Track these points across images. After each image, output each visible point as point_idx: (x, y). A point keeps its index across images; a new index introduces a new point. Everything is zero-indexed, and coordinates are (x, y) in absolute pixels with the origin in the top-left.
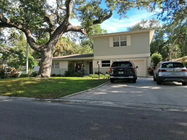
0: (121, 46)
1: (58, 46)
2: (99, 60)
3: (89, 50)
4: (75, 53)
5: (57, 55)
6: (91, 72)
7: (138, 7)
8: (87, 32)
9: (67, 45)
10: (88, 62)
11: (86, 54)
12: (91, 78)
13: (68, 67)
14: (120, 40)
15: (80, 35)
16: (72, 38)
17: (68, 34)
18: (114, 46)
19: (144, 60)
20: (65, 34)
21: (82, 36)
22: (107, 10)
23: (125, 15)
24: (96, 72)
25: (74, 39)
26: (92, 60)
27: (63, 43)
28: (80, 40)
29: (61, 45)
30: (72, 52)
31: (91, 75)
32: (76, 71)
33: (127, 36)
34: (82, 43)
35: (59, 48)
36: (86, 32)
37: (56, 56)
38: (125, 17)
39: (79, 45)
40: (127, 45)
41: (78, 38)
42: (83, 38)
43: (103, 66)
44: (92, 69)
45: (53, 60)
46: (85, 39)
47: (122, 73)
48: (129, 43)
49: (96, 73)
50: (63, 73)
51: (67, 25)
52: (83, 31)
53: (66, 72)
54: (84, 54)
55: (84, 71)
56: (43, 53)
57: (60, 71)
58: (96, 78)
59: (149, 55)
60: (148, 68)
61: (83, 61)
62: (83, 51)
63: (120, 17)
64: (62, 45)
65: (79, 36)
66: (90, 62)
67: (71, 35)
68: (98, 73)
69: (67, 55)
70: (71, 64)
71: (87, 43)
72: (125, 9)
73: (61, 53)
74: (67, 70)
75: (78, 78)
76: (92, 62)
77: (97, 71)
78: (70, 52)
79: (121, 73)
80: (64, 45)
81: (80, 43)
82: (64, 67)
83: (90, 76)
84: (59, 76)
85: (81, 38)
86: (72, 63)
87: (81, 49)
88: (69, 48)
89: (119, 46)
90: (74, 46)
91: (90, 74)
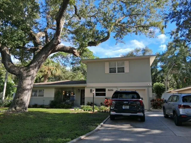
0: (118, 72)
1: (45, 71)
2: (93, 87)
3: (80, 76)
4: (64, 79)
5: (44, 81)
6: (82, 103)
7: (136, 32)
8: (80, 55)
9: (56, 70)
10: (79, 90)
11: (77, 80)
12: (82, 111)
13: (55, 96)
14: (117, 66)
15: (72, 61)
16: (63, 63)
17: (59, 59)
18: (110, 73)
19: (145, 90)
20: (56, 59)
21: (74, 62)
22: (105, 32)
23: (122, 40)
24: (88, 102)
25: (65, 65)
26: (84, 88)
27: (52, 68)
28: (71, 66)
29: (48, 69)
30: (61, 78)
31: (82, 106)
32: (64, 100)
33: (125, 61)
34: (73, 68)
35: (46, 73)
36: (78, 54)
37: (42, 82)
38: (122, 42)
39: (70, 71)
40: (125, 71)
41: (69, 64)
42: (75, 63)
43: (97, 95)
44: (84, 99)
45: (34, 86)
46: (77, 65)
47: (128, 107)
48: (127, 70)
49: (88, 104)
50: (47, 103)
51: (56, 44)
52: (75, 52)
53: (52, 102)
54: (75, 80)
55: (73, 100)
56: (20, 77)
57: (44, 100)
58: (89, 110)
59: (151, 84)
60: (151, 100)
61: (73, 88)
62: (73, 76)
63: (117, 42)
64: (50, 69)
65: (70, 61)
66: (81, 90)
67: (61, 60)
68: (91, 104)
69: (55, 81)
70: (58, 91)
71: (78, 69)
72: (122, 34)
73: (49, 79)
74: (53, 99)
75: (66, 110)
76: (84, 90)
77: (90, 101)
78: (59, 78)
79: (126, 108)
80: (52, 70)
81: (71, 68)
82: (50, 95)
83: (82, 108)
84: (42, 107)
85: (72, 64)
86: (60, 90)
87: (72, 74)
88: (58, 73)
89: (116, 72)
90: (64, 71)
91: (81, 104)
